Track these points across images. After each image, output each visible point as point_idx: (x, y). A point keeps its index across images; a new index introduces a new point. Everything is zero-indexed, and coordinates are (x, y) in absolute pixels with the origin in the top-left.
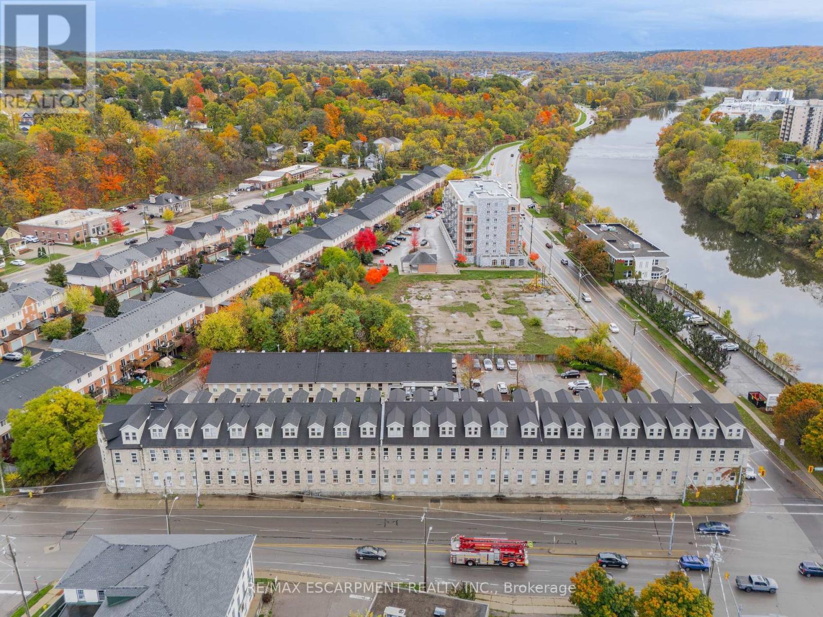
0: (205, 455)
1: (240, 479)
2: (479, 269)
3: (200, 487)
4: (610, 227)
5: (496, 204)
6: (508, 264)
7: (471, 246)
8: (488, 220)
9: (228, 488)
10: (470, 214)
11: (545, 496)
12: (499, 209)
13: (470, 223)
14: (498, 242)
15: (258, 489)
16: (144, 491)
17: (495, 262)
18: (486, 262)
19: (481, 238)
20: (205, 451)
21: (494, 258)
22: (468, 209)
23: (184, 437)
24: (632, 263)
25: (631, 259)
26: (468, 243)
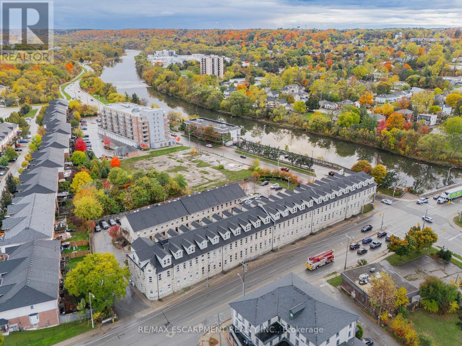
0: (203, 258)
1: (217, 265)
2: (154, 150)
3: (200, 277)
4: (201, 120)
5: (157, 114)
6: (168, 145)
7: (147, 138)
8: (154, 123)
9: (213, 273)
10: (143, 121)
11: (324, 227)
12: (159, 116)
13: (145, 125)
14: (160, 134)
15: (226, 268)
16: (172, 292)
17: (161, 145)
18: (157, 146)
19: (152, 133)
20: (203, 256)
21: (161, 143)
22: (141, 119)
23: (192, 252)
24: (229, 134)
25: (228, 132)
26: (145, 137)
